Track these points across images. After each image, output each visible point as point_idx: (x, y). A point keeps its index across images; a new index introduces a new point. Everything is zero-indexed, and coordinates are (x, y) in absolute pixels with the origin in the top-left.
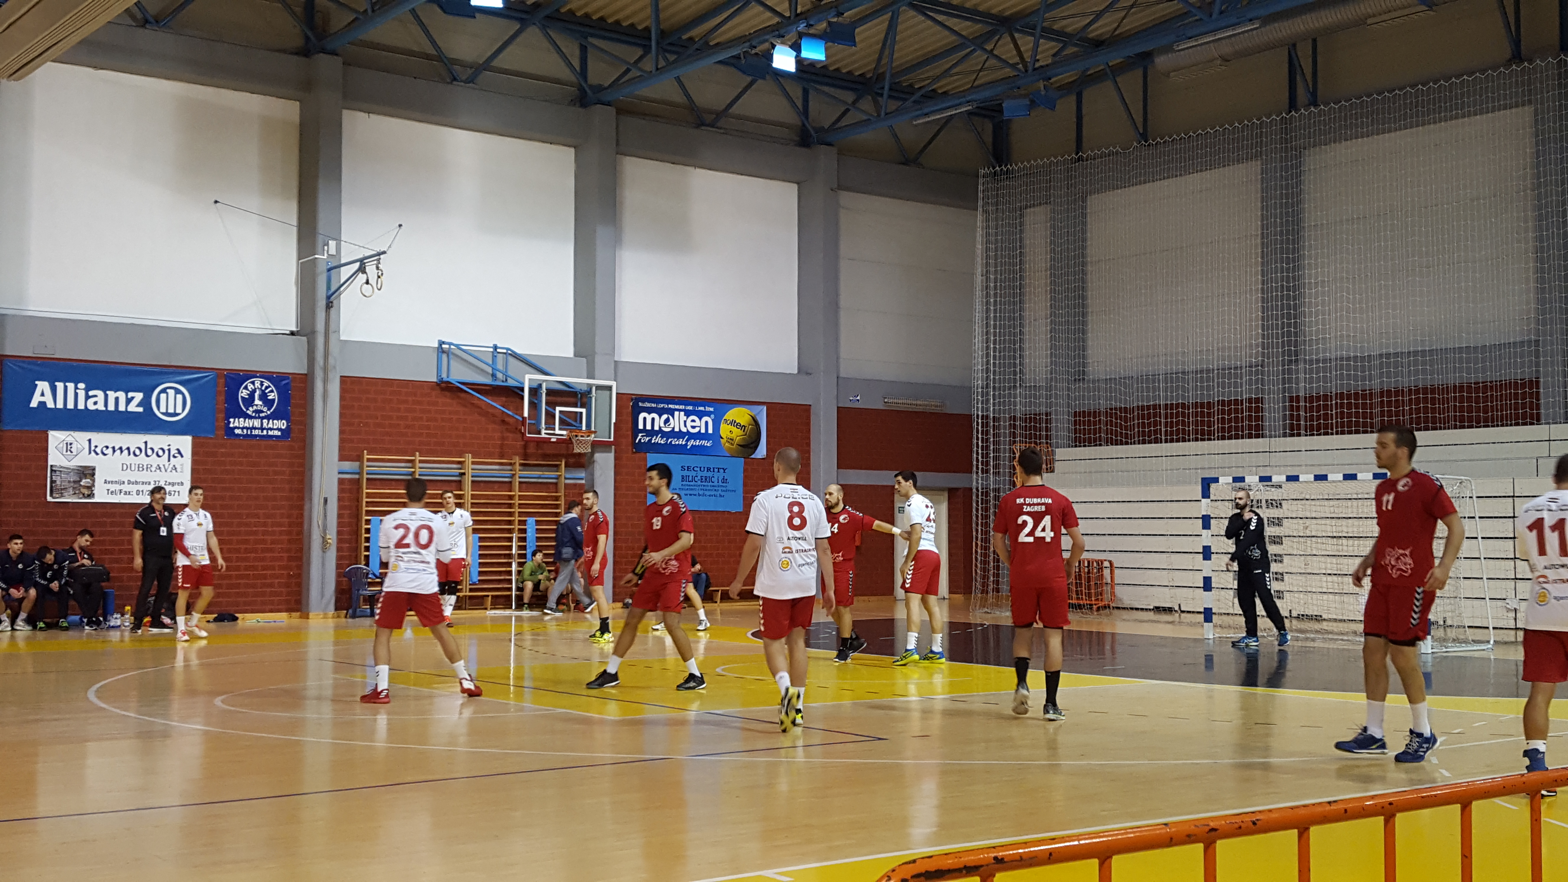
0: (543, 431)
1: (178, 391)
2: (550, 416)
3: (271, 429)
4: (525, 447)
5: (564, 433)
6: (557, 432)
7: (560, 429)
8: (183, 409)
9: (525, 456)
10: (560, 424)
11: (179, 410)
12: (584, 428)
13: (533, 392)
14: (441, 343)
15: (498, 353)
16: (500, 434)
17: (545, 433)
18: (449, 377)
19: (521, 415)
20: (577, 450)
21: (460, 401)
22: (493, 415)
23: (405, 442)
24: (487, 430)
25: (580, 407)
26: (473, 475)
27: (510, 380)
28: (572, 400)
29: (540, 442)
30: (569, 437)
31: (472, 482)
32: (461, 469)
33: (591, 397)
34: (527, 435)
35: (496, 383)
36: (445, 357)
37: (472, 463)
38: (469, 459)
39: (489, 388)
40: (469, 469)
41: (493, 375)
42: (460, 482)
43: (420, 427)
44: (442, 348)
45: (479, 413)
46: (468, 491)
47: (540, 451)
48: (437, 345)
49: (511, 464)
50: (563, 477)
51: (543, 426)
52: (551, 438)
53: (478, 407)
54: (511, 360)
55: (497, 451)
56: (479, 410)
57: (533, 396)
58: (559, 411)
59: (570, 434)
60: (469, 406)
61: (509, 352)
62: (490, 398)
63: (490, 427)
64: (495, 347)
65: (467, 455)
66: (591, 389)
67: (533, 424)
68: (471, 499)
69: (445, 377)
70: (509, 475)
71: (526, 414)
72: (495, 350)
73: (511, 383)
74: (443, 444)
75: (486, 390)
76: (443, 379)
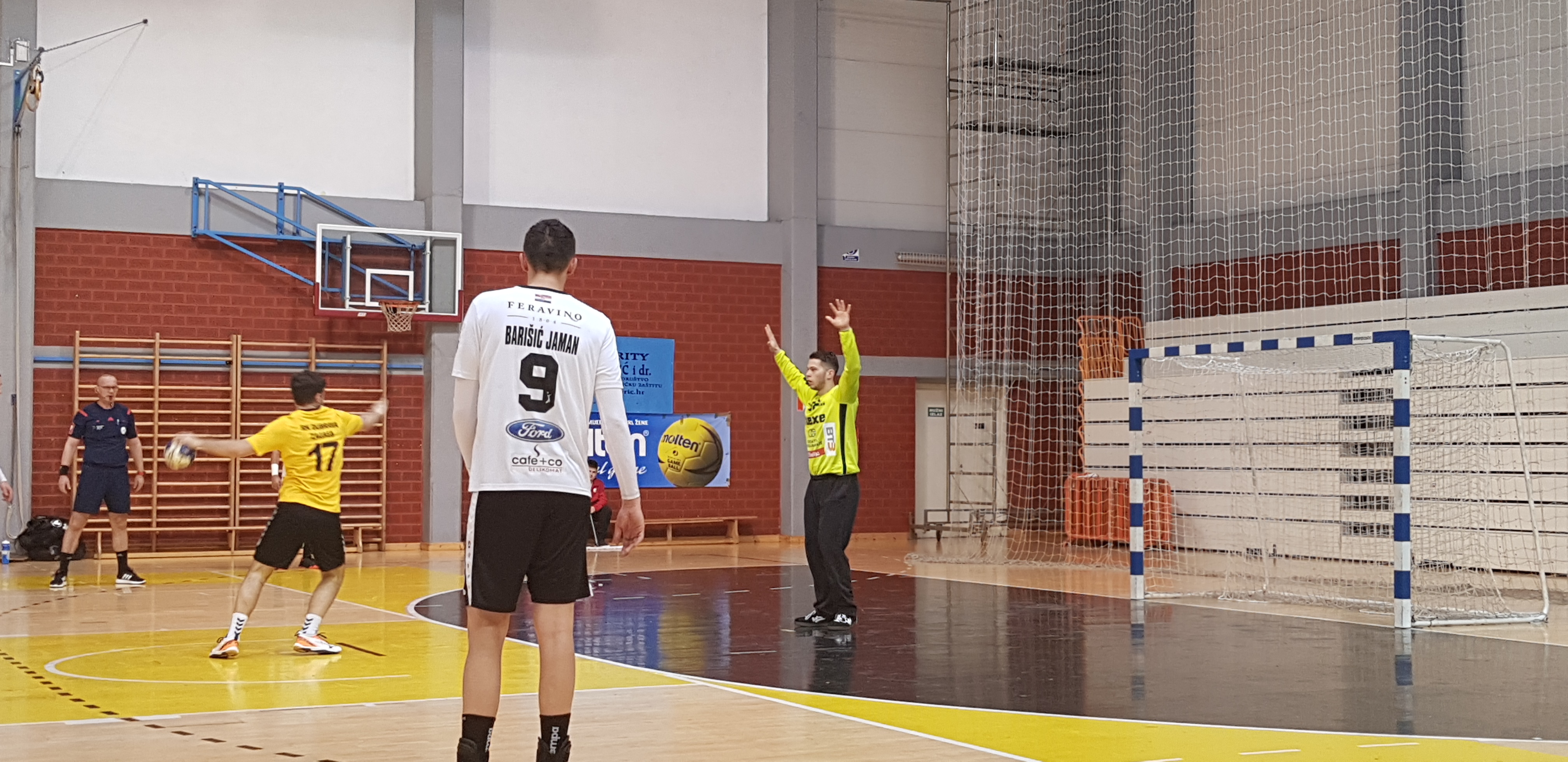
0: (348, 303)
2: (358, 282)
4: (324, 325)
6: (368, 303)
7: (372, 300)
10: (372, 293)
12: (411, 298)
13: (334, 248)
14: (196, 182)
15: (286, 194)
16: (291, 308)
17: (350, 306)
18: (209, 229)
19: (313, 280)
20: (390, 329)
21: (228, 262)
22: (280, 281)
23: (144, 319)
24: (270, 302)
25: (409, 269)
26: (245, 364)
27: (302, 232)
28: (403, 260)
29: (351, 318)
30: (383, 310)
31: (243, 373)
32: (229, 356)
33: (425, 256)
34: (320, 308)
35: (281, 237)
36: (202, 201)
37: (243, 347)
38: (237, 341)
39: (271, 243)
40: (237, 356)
41: (279, 227)
42: (228, 374)
43: (167, 298)
44: (198, 189)
45: (258, 279)
46: (236, 386)
47: (354, 331)
48: (191, 185)
49: (307, 349)
50: (385, 366)
51: (348, 295)
52: (358, 312)
53: (257, 270)
54: (305, 203)
55: (286, 330)
56: (257, 274)
57: (335, 253)
58: (372, 274)
59: (383, 307)
60: (242, 268)
61: (301, 193)
62: (275, 257)
63: (275, 297)
64: (281, 187)
65: (235, 336)
66: (425, 243)
67: (332, 293)
68: (242, 397)
69: (201, 229)
70: (304, 364)
71: (318, 279)
72: (281, 190)
73: (304, 236)
74: (202, 321)
75: (267, 247)
76: (197, 232)
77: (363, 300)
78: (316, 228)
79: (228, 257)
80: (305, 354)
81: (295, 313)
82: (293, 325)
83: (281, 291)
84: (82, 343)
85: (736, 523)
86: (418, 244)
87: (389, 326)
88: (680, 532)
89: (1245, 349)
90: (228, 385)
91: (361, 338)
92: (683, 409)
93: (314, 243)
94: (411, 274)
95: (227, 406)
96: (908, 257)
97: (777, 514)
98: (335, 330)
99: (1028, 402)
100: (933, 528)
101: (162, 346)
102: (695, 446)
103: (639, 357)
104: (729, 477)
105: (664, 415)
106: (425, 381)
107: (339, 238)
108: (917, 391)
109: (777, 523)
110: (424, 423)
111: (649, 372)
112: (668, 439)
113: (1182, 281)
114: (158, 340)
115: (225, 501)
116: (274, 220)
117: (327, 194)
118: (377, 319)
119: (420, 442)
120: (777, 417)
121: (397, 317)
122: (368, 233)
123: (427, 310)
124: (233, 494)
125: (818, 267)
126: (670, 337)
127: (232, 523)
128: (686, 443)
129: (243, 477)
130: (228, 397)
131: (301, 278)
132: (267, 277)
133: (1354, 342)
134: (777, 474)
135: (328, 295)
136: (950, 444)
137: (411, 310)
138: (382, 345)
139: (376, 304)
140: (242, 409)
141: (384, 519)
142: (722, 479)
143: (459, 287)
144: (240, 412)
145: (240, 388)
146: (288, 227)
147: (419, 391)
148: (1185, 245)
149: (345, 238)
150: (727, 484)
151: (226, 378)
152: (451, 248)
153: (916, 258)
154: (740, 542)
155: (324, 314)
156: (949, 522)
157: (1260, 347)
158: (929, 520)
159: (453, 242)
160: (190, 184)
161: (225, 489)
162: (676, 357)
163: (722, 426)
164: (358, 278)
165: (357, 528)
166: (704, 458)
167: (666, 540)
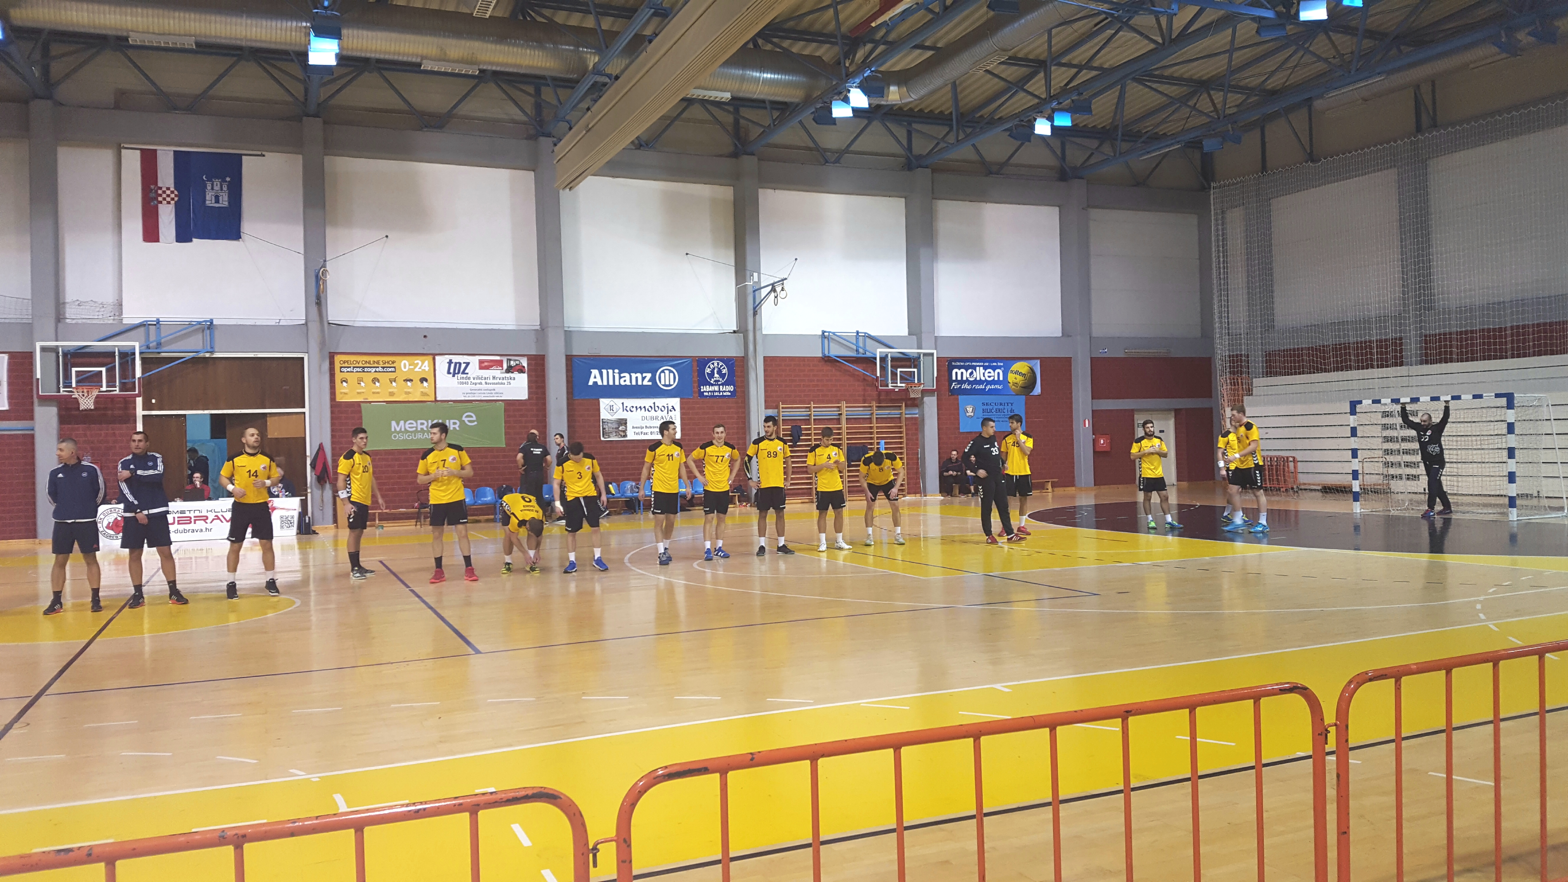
0: (890, 385)
1: (670, 371)
2: (894, 374)
3: (725, 392)
4: (879, 395)
5: (903, 385)
6: (899, 385)
7: (901, 383)
8: (674, 382)
9: (879, 401)
10: (900, 380)
11: (672, 383)
12: (916, 382)
13: (883, 360)
14: (824, 332)
15: (860, 336)
16: (867, 388)
18: (829, 353)
19: (876, 374)
20: (908, 396)
21: (838, 368)
22: (860, 377)
23: (806, 396)
24: (856, 386)
25: (913, 368)
26: (849, 415)
27: (868, 353)
28: (908, 363)
29: (892, 392)
30: (905, 388)
31: (847, 419)
32: (839, 412)
33: (919, 361)
34: (878, 388)
35: (861, 356)
36: (826, 341)
37: (847, 407)
38: (844, 404)
39: (854, 358)
40: (844, 411)
41: (857, 351)
42: (840, 419)
43: (815, 386)
44: (824, 335)
45: (851, 375)
46: (844, 425)
47: (888, 397)
49: (871, 407)
50: (904, 414)
51: (891, 381)
52: (894, 389)
53: (850, 371)
54: (868, 340)
55: (864, 398)
56: (850, 373)
57: (884, 363)
58: (900, 371)
59: (907, 386)
60: (843, 371)
61: (867, 335)
62: (856, 365)
64: (858, 332)
65: (842, 402)
66: (919, 355)
67: (885, 381)
68: (848, 430)
69: (826, 354)
70: (869, 414)
72: (857, 334)
73: (868, 355)
74: (830, 396)
75: (852, 360)
76: (823, 355)
77: (897, 383)
78: (874, 351)
79: (837, 366)
80: (869, 409)
81: (865, 390)
82: (864, 395)
83: (858, 380)
84: (783, 408)
85: (1050, 482)
86: (916, 355)
87: (911, 395)
90: (841, 425)
91: (892, 401)
93: (875, 358)
94: (915, 370)
96: (1129, 351)
97: (1073, 477)
98: (884, 398)
101: (814, 407)
103: (1010, 405)
106: (921, 420)
107: (884, 355)
109: (1073, 482)
110: (920, 439)
114: (813, 405)
116: (855, 347)
120: (1072, 430)
121: (910, 391)
122: (895, 352)
125: (1091, 358)
132: (853, 375)
135: (883, 382)
137: (919, 387)
138: (905, 404)
140: (847, 436)
143: (935, 375)
146: (861, 350)
147: (919, 425)
149: (887, 355)
151: (838, 421)
152: (932, 357)
159: (932, 354)
160: (821, 333)
162: (1026, 404)
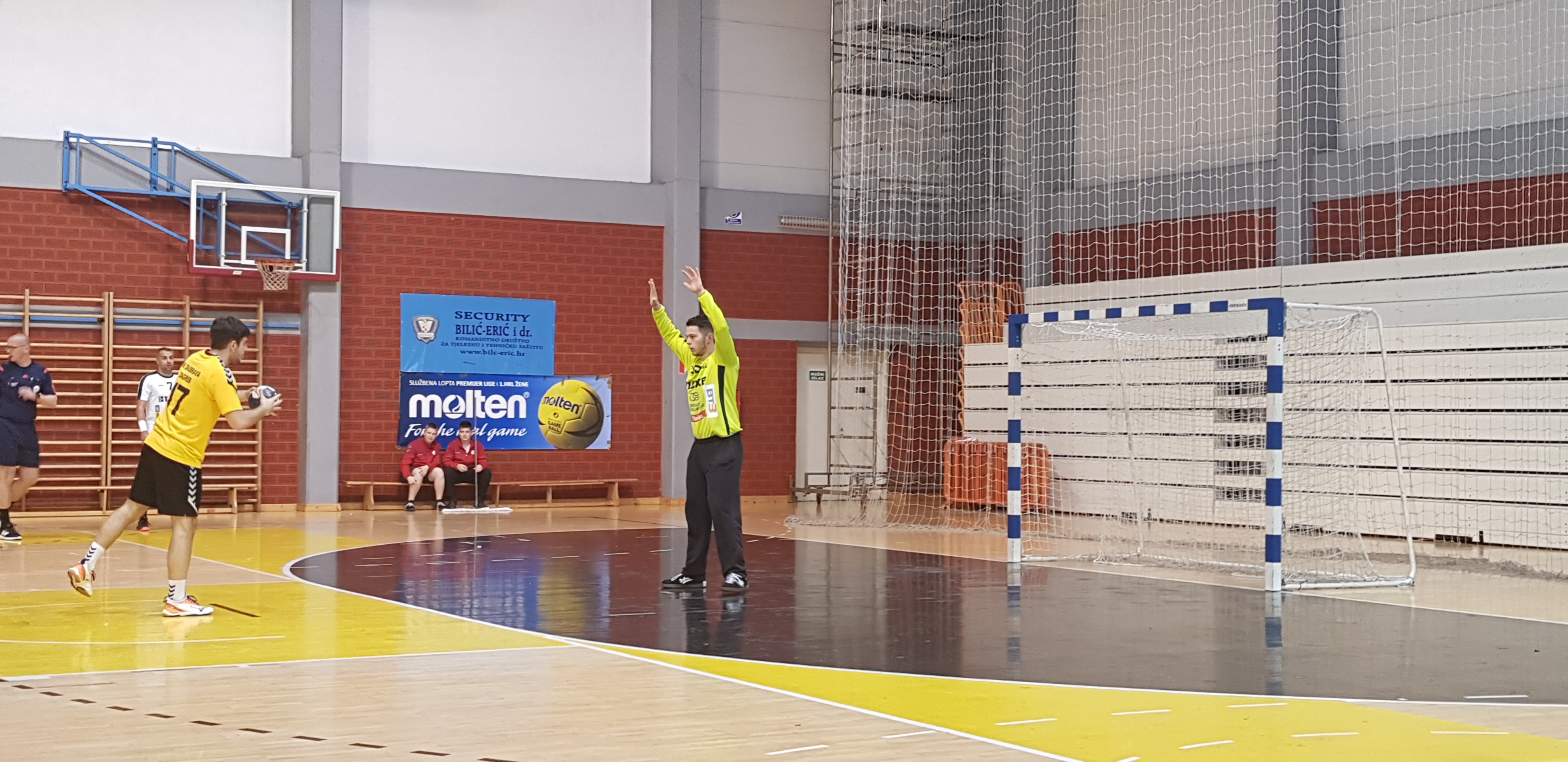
0: (223, 261)
2: (233, 239)
6: (244, 261)
7: (248, 258)
10: (248, 251)
12: (288, 256)
13: (209, 205)
14: (67, 135)
15: (160, 149)
16: (164, 265)
17: (226, 264)
18: (80, 183)
19: (188, 237)
20: (267, 288)
21: (100, 217)
22: (153, 238)
23: (13, 275)
24: (143, 258)
25: (285, 227)
26: (117, 321)
27: (176, 188)
28: (279, 217)
29: (227, 277)
30: (259, 268)
31: (115, 331)
32: (100, 313)
33: (302, 213)
34: (195, 266)
35: (155, 192)
36: (73, 154)
37: (115, 305)
38: (109, 298)
39: (144, 199)
40: (109, 314)
41: (153, 183)
42: (100, 331)
43: (37, 254)
44: (69, 143)
45: (130, 235)
46: (108, 344)
47: (229, 289)
48: (61, 139)
49: (181, 307)
50: (261, 325)
51: (223, 253)
52: (233, 271)
53: (130, 226)
54: (180, 159)
55: (159, 288)
56: (130, 230)
57: (210, 210)
58: (248, 232)
59: (259, 265)
60: (115, 225)
61: (176, 148)
62: (148, 213)
63: (148, 254)
64: (154, 142)
65: (107, 293)
66: (302, 201)
67: (207, 251)
68: (114, 355)
69: (72, 184)
70: (178, 323)
71: (193, 236)
72: (155, 146)
73: (178, 192)
74: (73, 277)
75: (140, 202)
76: (69, 186)
77: (239, 258)
78: (190, 184)
79: (100, 213)
80: (179, 312)
85: (617, 485)
86: (295, 201)
87: (265, 285)
88: (560, 494)
89: (1123, 315)
90: (100, 343)
91: (236, 296)
92: (564, 371)
93: (188, 199)
94: (287, 232)
95: (99, 364)
96: (790, 221)
97: (658, 476)
98: (210, 289)
99: (909, 366)
100: (813, 491)
101: (32, 302)
102: (576, 408)
103: (520, 319)
104: (609, 439)
105: (545, 377)
106: (302, 341)
107: (214, 195)
108: (799, 355)
109: (658, 486)
110: (301, 383)
111: (530, 334)
112: (549, 401)
113: (1063, 247)
114: (27, 296)
115: (97, 460)
116: (147, 175)
117: (202, 150)
118: (254, 278)
119: (297, 402)
120: (659, 379)
121: (273, 276)
122: (244, 190)
123: (304, 268)
124: (105, 453)
125: (702, 230)
126: (551, 298)
127: (104, 482)
128: (567, 405)
129: (115, 436)
130: (101, 355)
131: (175, 235)
132: (140, 234)
133: (1230, 309)
134: (658, 437)
135: (203, 252)
136: (831, 408)
137: (287, 269)
138: (258, 303)
139: (252, 262)
140: (114, 367)
141: (260, 479)
142: (603, 441)
143: (338, 246)
144: (112, 370)
145: (112, 346)
146: (162, 183)
147: (295, 351)
148: (1066, 212)
149: (220, 195)
150: (608, 447)
151: (98, 336)
152: (329, 206)
153: (799, 222)
154: (620, 505)
155: (199, 272)
156: (829, 486)
157: (1137, 314)
158: (810, 483)
159: (331, 200)
161: (97, 448)
162: (558, 319)
163: (603, 388)
164: (233, 236)
165: (232, 489)
166: (584, 420)
167: (546, 502)
